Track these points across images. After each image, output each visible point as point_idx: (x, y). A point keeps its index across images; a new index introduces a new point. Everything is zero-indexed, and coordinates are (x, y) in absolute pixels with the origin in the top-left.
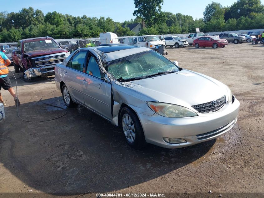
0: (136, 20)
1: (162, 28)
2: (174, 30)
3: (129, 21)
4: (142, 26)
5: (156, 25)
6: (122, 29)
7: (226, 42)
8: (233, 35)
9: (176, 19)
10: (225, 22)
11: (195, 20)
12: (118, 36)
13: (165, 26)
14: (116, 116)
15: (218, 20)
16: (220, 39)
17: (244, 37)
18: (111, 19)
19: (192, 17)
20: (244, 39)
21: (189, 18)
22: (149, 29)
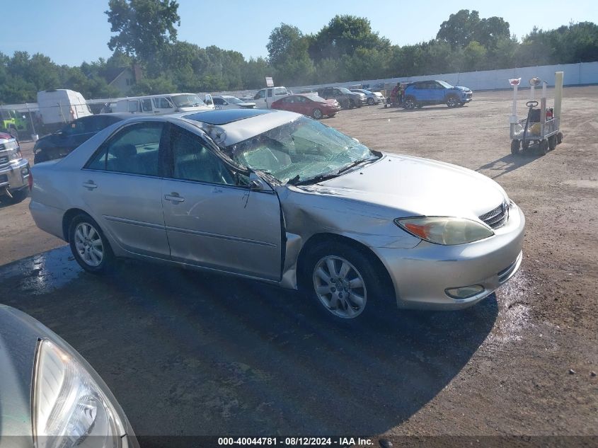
0: (111, 60)
1: (184, 79)
2: (212, 82)
3: (94, 63)
4: (133, 73)
5: (169, 71)
6: (86, 81)
7: (336, 104)
8: (341, 90)
9: (208, 58)
10: (315, 65)
11: (248, 61)
12: (86, 97)
13: (189, 74)
14: (292, 267)
15: (301, 61)
16: (322, 100)
17: (362, 95)
18: (48, 59)
19: (241, 55)
20: (363, 99)
21: (236, 57)
22: (153, 81)
